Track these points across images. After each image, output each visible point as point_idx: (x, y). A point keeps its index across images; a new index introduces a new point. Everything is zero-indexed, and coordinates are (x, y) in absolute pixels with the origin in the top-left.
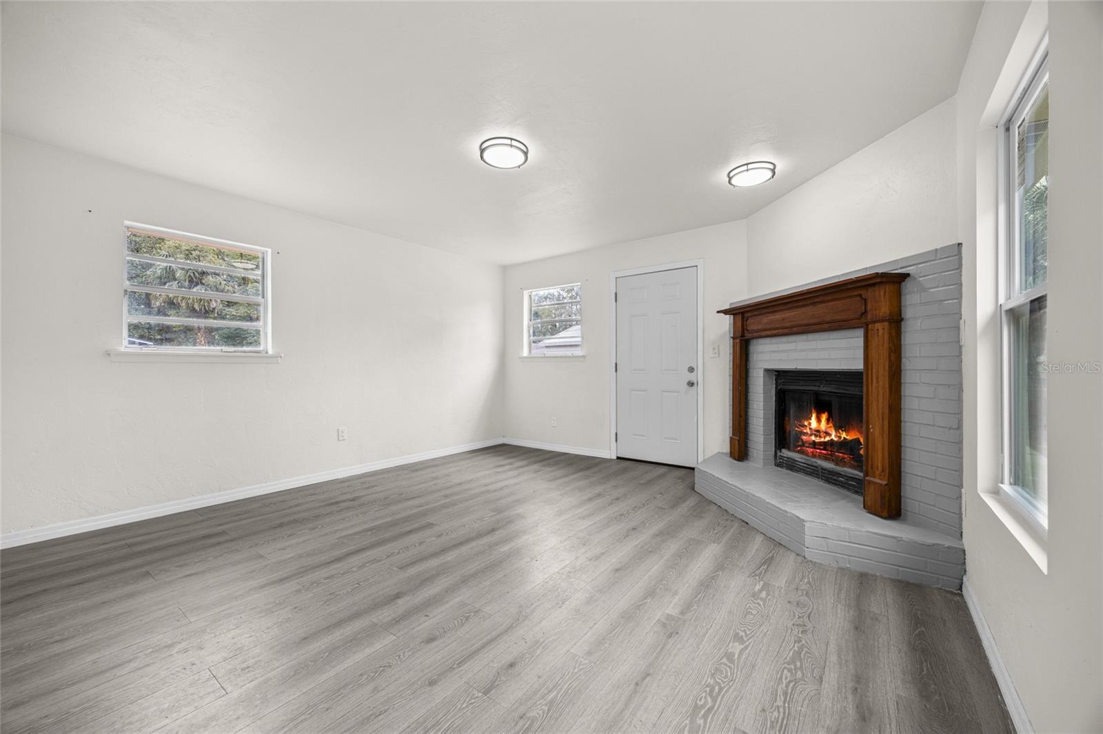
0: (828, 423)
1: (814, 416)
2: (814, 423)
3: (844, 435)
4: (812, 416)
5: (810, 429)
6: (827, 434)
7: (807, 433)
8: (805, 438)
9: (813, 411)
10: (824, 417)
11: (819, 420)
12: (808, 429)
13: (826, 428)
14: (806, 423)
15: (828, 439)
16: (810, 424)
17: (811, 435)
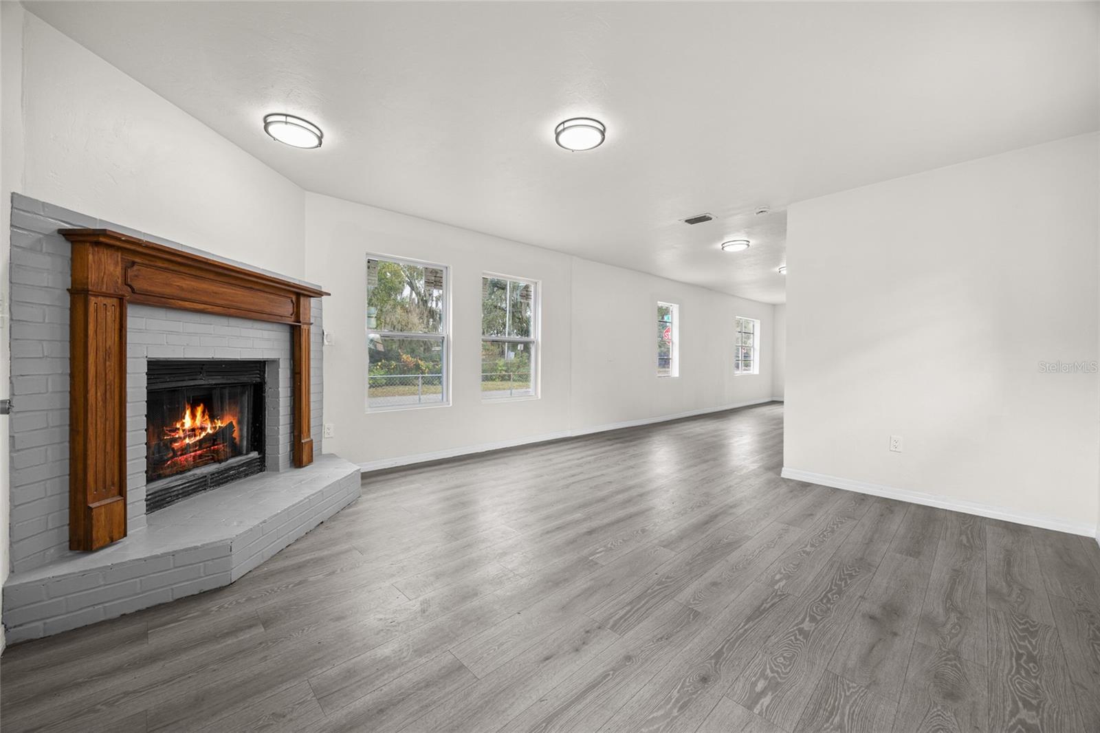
0: (203, 416)
1: (188, 413)
2: (188, 422)
3: (219, 424)
4: (185, 413)
5: (184, 430)
6: (203, 429)
7: (180, 438)
8: (177, 444)
9: (187, 407)
10: (199, 410)
11: (194, 416)
12: (181, 431)
13: (202, 423)
14: (178, 426)
15: (204, 434)
16: (183, 425)
17: (185, 438)
